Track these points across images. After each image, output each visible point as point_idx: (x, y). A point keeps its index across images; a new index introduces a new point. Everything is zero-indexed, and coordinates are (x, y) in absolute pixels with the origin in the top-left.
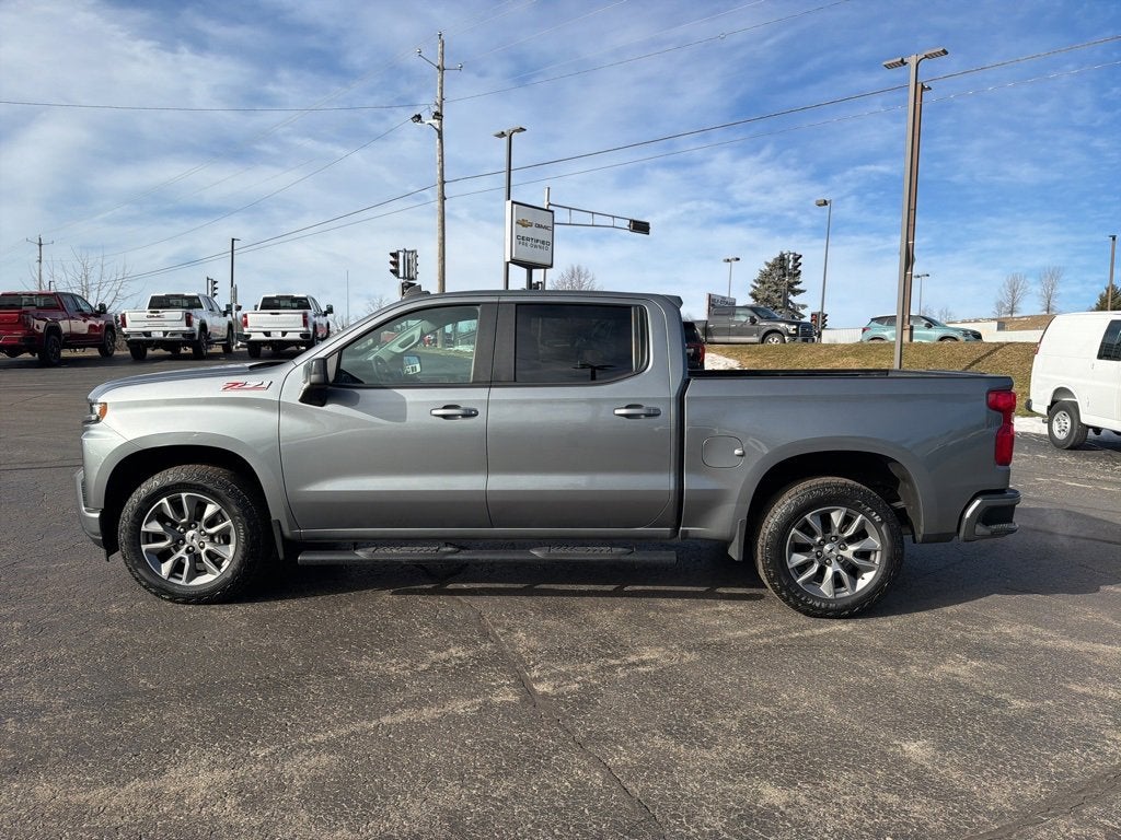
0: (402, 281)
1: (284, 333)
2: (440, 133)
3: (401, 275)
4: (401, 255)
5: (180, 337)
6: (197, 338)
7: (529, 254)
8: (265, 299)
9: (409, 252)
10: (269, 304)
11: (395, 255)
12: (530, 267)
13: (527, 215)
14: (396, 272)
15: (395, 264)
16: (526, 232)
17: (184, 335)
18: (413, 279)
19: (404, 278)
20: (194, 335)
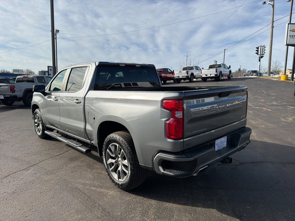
0: (260, 56)
1: (211, 75)
2: (273, 6)
3: (259, 54)
4: (260, 48)
5: (185, 77)
6: (190, 77)
8: (210, 66)
9: (262, 46)
10: (211, 67)
11: (258, 48)
14: (257, 53)
15: (257, 51)
17: (186, 77)
18: (263, 55)
19: (260, 55)
20: (189, 77)
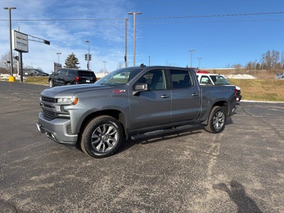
7: (20, 48)
12: (21, 52)
13: (19, 35)
16: (19, 41)
